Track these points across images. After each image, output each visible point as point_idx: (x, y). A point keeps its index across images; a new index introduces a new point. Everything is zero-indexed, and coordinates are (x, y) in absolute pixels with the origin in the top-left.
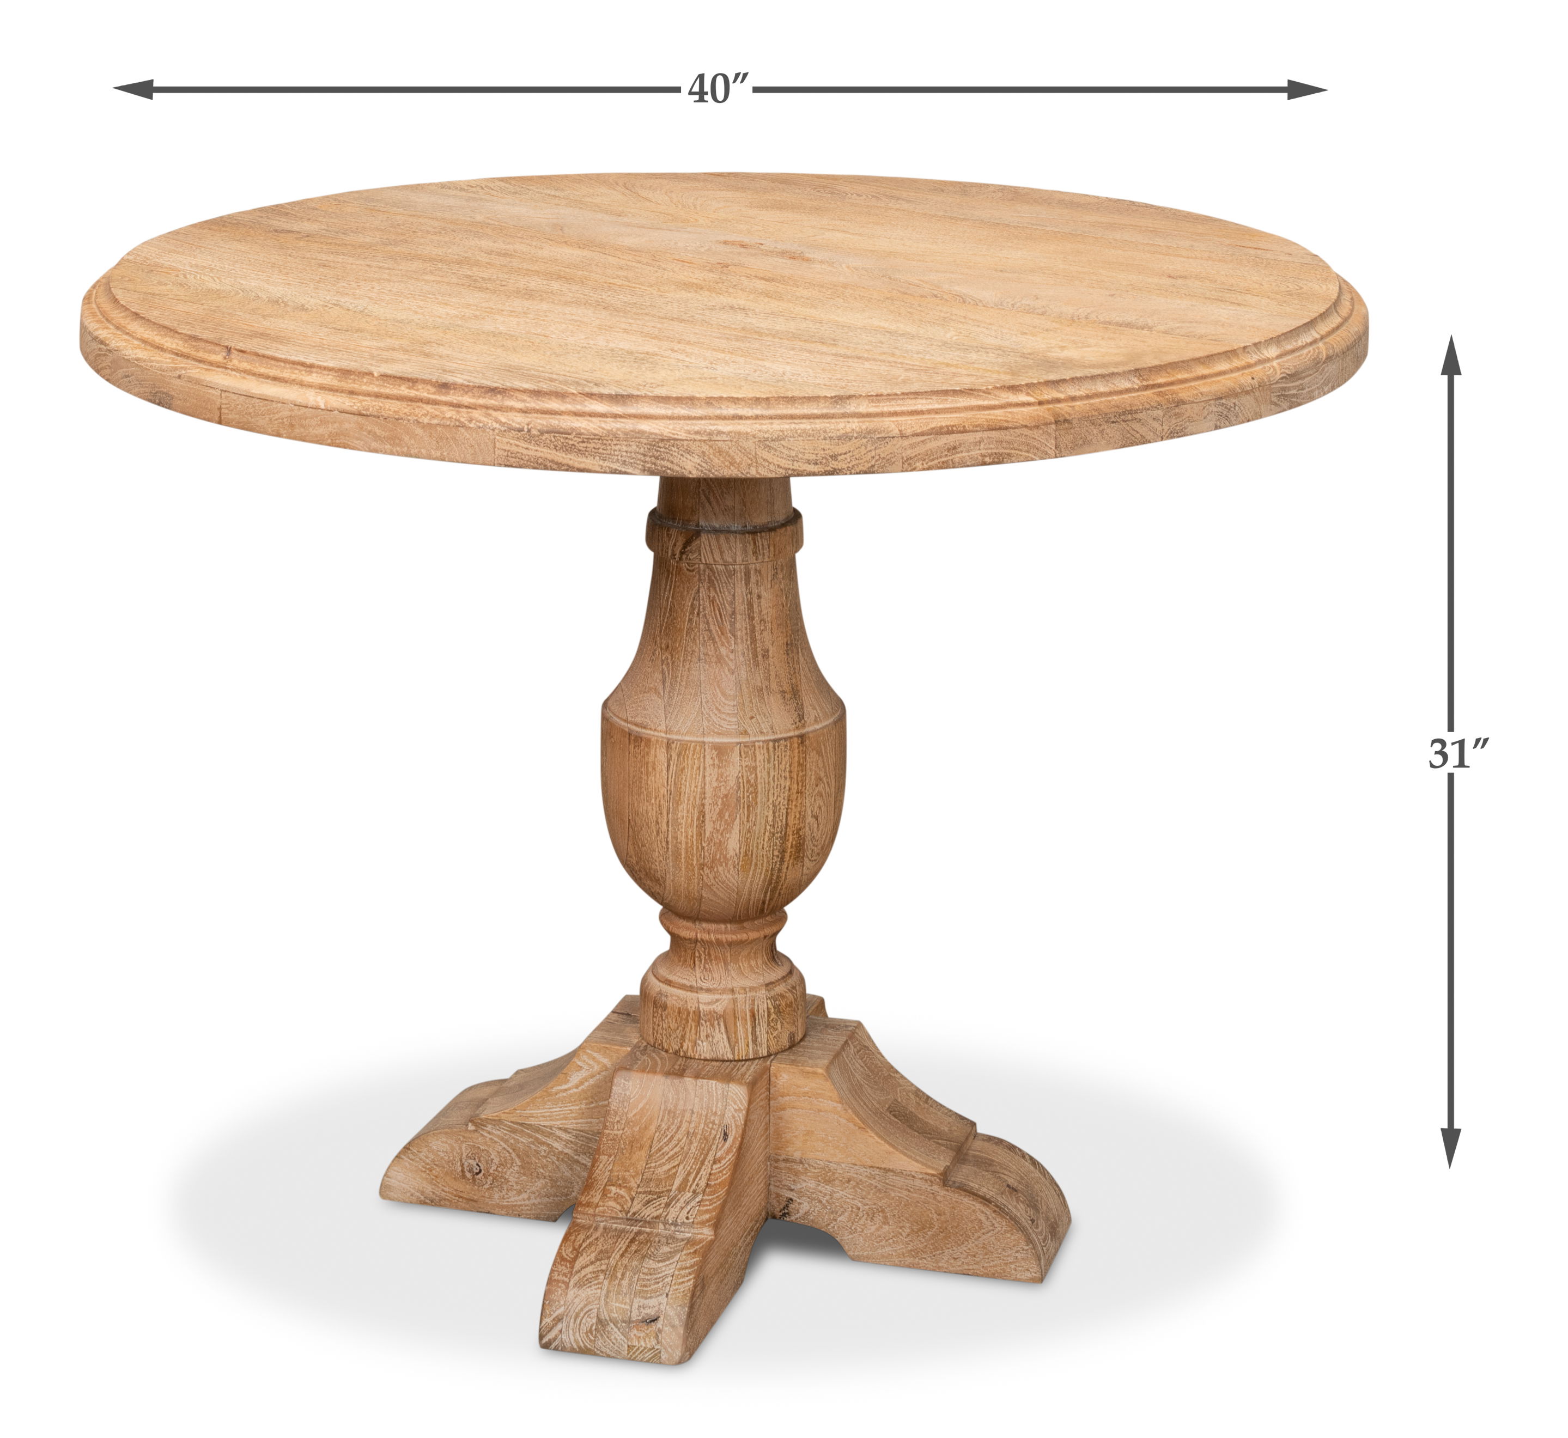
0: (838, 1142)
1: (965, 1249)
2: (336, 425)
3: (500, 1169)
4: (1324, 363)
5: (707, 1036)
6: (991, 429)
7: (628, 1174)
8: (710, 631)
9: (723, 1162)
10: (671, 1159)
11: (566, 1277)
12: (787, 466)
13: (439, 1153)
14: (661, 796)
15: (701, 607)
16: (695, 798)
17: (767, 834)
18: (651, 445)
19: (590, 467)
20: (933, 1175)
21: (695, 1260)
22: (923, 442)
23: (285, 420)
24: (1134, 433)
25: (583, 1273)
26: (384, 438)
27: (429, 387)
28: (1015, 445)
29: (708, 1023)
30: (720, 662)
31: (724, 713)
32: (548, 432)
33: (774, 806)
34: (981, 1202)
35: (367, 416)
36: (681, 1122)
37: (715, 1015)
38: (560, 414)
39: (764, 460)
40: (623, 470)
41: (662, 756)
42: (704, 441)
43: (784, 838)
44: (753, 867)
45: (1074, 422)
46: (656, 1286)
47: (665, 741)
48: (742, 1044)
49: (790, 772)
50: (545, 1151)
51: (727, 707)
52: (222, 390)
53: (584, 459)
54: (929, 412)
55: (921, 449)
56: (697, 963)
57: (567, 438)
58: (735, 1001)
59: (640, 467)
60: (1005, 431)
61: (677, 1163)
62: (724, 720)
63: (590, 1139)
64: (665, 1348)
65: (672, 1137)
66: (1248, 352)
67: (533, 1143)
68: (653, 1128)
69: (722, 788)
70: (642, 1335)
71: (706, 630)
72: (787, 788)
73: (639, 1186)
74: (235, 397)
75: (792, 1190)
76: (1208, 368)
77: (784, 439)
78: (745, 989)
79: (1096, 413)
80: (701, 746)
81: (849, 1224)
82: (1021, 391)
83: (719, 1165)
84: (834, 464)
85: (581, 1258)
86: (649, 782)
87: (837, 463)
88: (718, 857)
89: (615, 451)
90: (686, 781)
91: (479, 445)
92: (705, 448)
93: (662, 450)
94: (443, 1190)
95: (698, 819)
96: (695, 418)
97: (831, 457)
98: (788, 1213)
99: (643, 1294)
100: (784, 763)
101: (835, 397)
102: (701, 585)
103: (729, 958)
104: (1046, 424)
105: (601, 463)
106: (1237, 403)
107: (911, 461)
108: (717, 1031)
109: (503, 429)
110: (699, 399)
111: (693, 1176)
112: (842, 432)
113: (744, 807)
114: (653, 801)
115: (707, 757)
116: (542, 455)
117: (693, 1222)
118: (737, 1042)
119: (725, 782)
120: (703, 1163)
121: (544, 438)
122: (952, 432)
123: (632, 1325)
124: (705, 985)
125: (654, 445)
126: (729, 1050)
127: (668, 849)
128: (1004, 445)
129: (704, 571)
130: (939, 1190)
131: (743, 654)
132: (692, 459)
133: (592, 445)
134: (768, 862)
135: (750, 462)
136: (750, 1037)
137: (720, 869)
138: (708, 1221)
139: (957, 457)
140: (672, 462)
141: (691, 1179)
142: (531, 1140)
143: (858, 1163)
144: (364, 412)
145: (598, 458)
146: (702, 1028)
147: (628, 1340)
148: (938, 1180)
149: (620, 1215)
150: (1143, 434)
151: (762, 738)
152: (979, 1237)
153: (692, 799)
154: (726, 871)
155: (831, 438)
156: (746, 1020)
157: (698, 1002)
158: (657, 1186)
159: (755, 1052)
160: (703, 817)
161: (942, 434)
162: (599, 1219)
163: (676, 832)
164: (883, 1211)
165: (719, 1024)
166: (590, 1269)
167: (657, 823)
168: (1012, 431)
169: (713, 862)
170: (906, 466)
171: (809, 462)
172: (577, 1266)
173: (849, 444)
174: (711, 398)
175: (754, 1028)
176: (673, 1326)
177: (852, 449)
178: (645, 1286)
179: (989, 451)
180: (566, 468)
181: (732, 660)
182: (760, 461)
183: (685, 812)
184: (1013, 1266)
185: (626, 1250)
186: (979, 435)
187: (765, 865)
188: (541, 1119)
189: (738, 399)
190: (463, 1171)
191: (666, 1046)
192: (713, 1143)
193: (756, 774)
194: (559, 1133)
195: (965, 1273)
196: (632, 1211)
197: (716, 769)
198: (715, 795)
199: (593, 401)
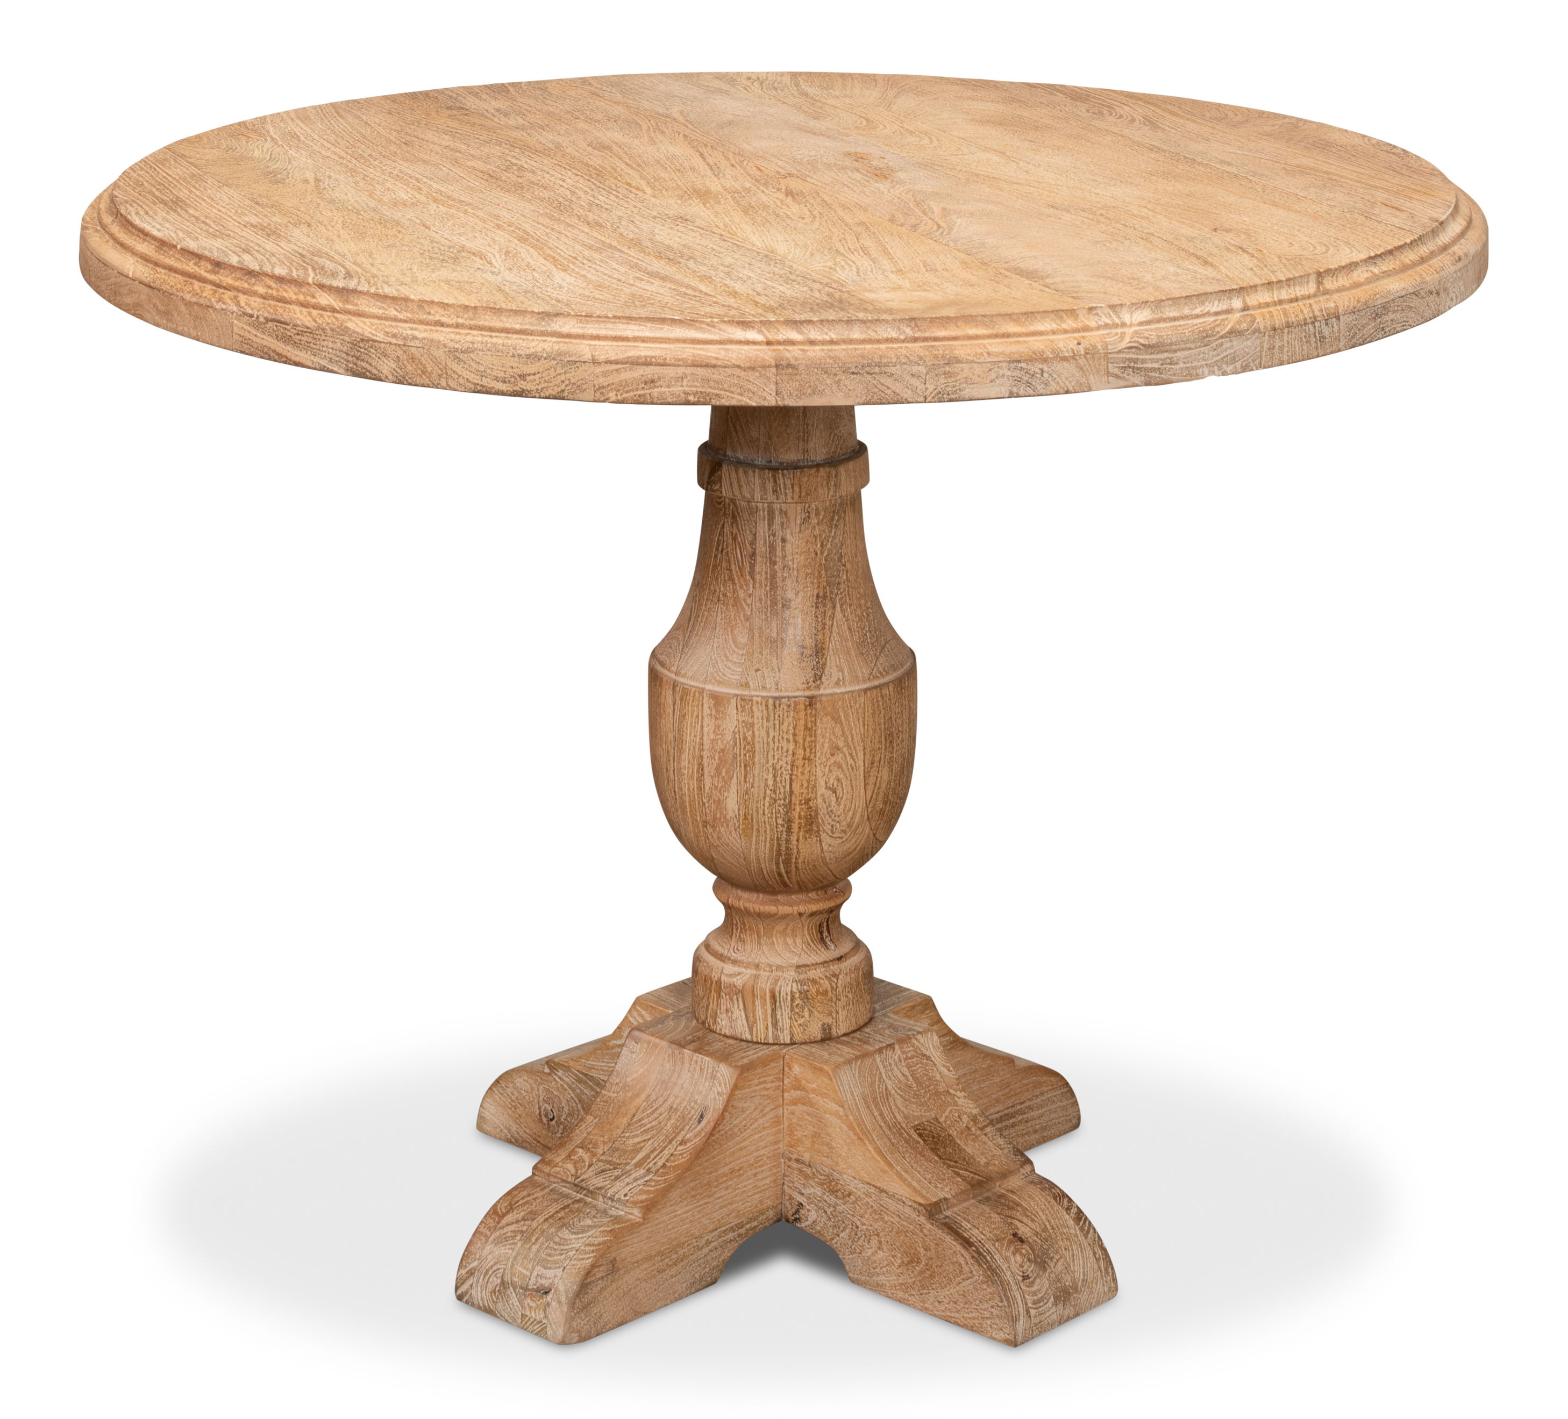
1: (948, 1293)
2: (137, 295)
4: (1222, 337)
5: (727, 1011)
6: (695, 365)
7: (602, 1139)
8: (731, 571)
9: (689, 1145)
10: (646, 1131)
11: (490, 1230)
12: (475, 381)
15: (725, 543)
16: (694, 748)
17: (767, 799)
18: (352, 344)
19: (304, 361)
20: (920, 1204)
21: (606, 1238)
22: (617, 370)
23: (114, 285)
24: (883, 388)
25: (505, 1230)
26: (162, 312)
27: (209, 265)
28: (726, 386)
29: (728, 997)
30: (736, 606)
31: (731, 661)
32: (272, 321)
33: (774, 769)
34: (961, 1244)
36: (669, 1095)
37: (734, 989)
38: (290, 304)
39: (454, 372)
40: (330, 367)
42: (399, 345)
43: (789, 807)
44: (755, 834)
45: (801, 368)
46: (559, 1257)
47: (673, 683)
48: (760, 1026)
49: (795, 735)
51: (735, 655)
53: (300, 353)
54: (635, 339)
55: (615, 378)
57: (286, 329)
58: (756, 977)
59: (344, 366)
60: (713, 369)
61: (649, 1137)
62: (729, 668)
64: (550, 1324)
65: (656, 1110)
66: (1097, 314)
68: (643, 1096)
69: (719, 741)
70: (533, 1305)
71: (727, 569)
72: (791, 752)
73: (604, 1153)
75: (803, 1194)
76: (1020, 325)
77: (472, 352)
78: (770, 966)
79: (831, 361)
80: (699, 693)
81: (850, 1243)
82: (753, 328)
83: (682, 1147)
84: (522, 385)
85: (511, 1215)
86: (662, 725)
87: (525, 383)
88: (718, 816)
89: (323, 347)
91: (222, 327)
92: (400, 353)
93: (362, 350)
95: (698, 772)
96: (401, 321)
97: (520, 376)
98: (799, 1219)
99: (545, 1264)
100: (786, 724)
101: (543, 313)
103: (762, 931)
104: (764, 367)
105: (312, 358)
106: (1046, 369)
107: (604, 390)
108: (736, 1006)
109: (239, 312)
110: (412, 301)
111: (656, 1153)
112: (532, 350)
113: (740, 766)
114: (665, 746)
115: (705, 705)
116: (268, 344)
117: (627, 1201)
118: (755, 1022)
119: (722, 735)
120: (670, 1142)
121: (268, 326)
122: (651, 364)
123: (527, 1293)
124: (734, 956)
125: (355, 345)
126: (747, 1029)
127: (677, 799)
128: (712, 384)
129: (729, 505)
130: (925, 1222)
131: (760, 600)
132: (388, 363)
133: (305, 339)
134: (772, 830)
135: (440, 373)
136: (770, 1019)
137: (722, 829)
138: (642, 1202)
139: (656, 392)
140: (371, 365)
141: (652, 1156)
143: (857, 1176)
145: (309, 352)
147: (522, 1307)
148: (926, 1212)
149: (570, 1180)
150: (897, 391)
151: (764, 694)
152: (960, 1283)
153: (692, 749)
154: (728, 833)
155: (519, 355)
156: (765, 1000)
157: (722, 972)
158: (620, 1157)
159: (776, 1037)
160: (702, 770)
161: (638, 364)
162: (552, 1179)
163: (681, 783)
164: (878, 1235)
165: (738, 1000)
166: (513, 1227)
168: (721, 369)
169: (715, 821)
170: (598, 395)
171: (497, 379)
172: (504, 1222)
173: (538, 364)
174: (424, 301)
175: (774, 1010)
176: (560, 1302)
177: (541, 370)
178: (550, 1255)
179: (694, 389)
180: (284, 359)
181: (748, 606)
182: (450, 372)
183: (687, 762)
184: (989, 1322)
185: (553, 1216)
186: (680, 371)
187: (768, 832)
189: (447, 304)
192: (688, 1124)
193: (753, 732)
195: (947, 1320)
196: (583, 1177)
197: (713, 720)
198: (713, 748)
199: (322, 293)
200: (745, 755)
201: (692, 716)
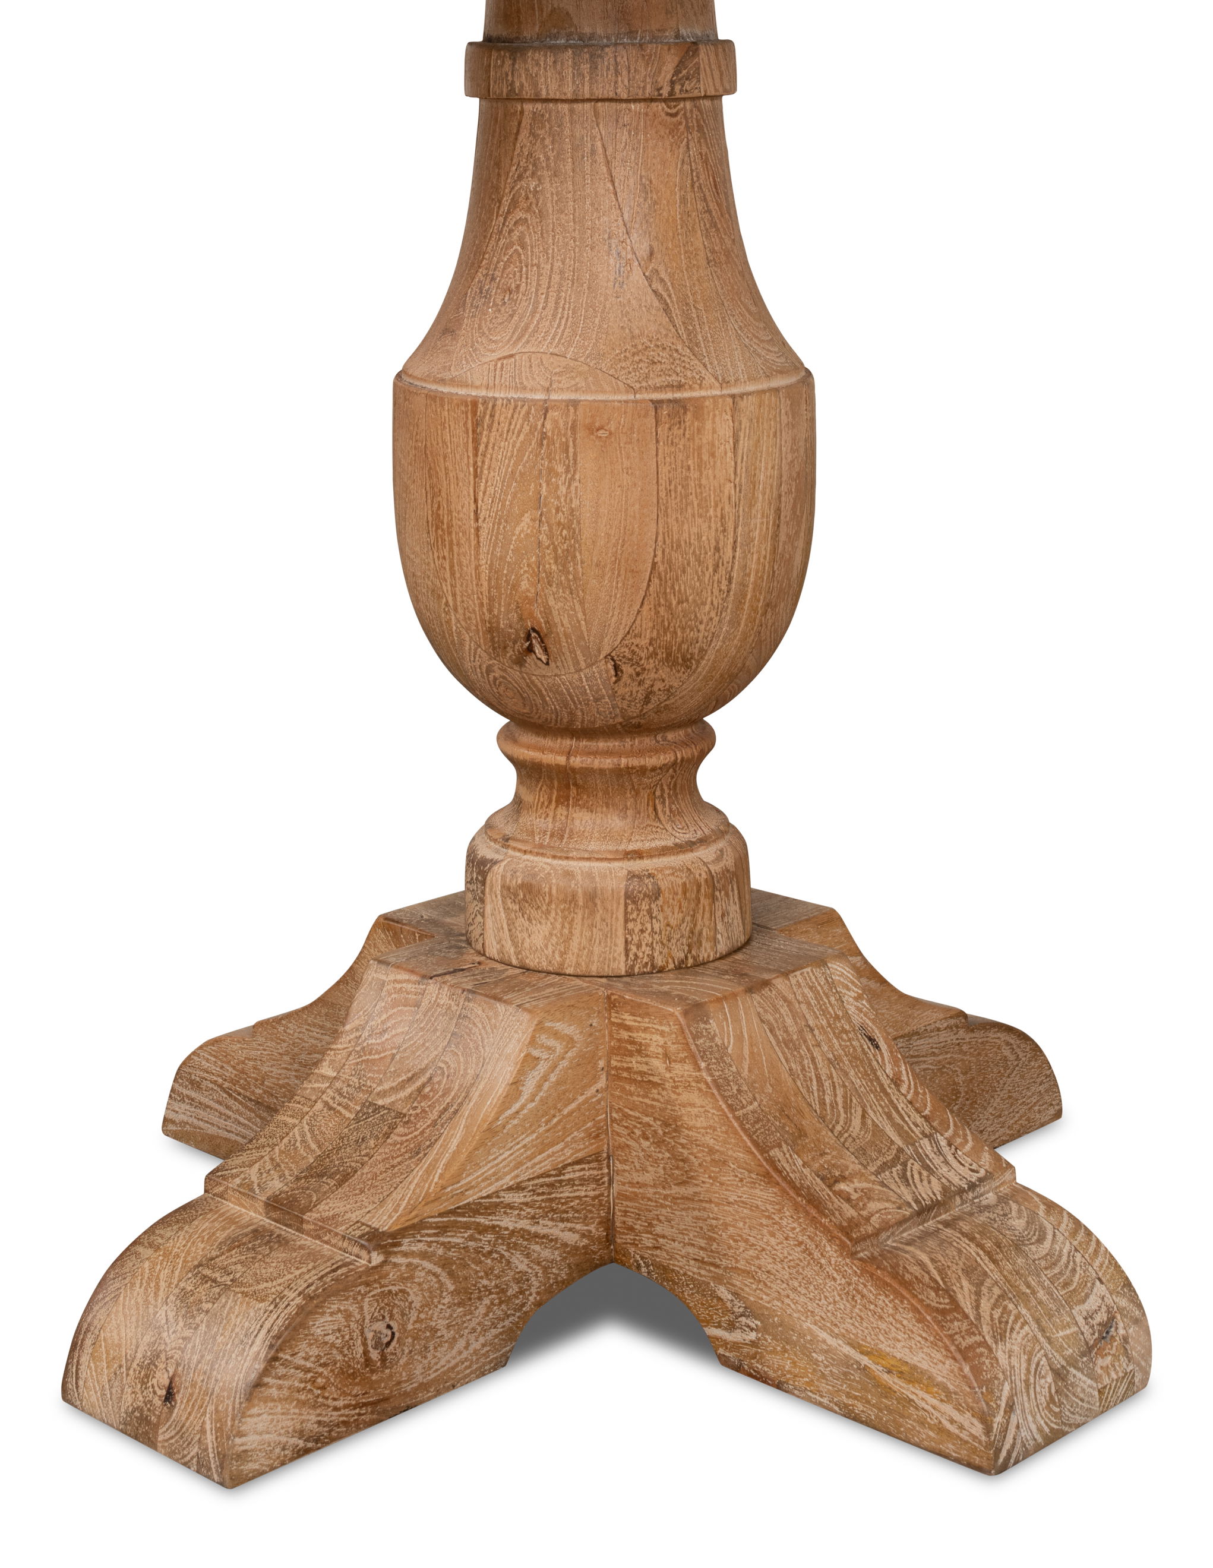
3: (422, 1316)
13: (327, 1338)
14: (725, 499)
41: (724, 427)
50: (489, 1242)
56: (659, 807)
63: (551, 1185)
67: (471, 1238)
90: (760, 460)
94: (336, 1409)
142: (470, 1232)
146: (717, 904)
167: (717, 549)
188: (483, 1185)
190: (366, 1353)
194: (509, 1198)
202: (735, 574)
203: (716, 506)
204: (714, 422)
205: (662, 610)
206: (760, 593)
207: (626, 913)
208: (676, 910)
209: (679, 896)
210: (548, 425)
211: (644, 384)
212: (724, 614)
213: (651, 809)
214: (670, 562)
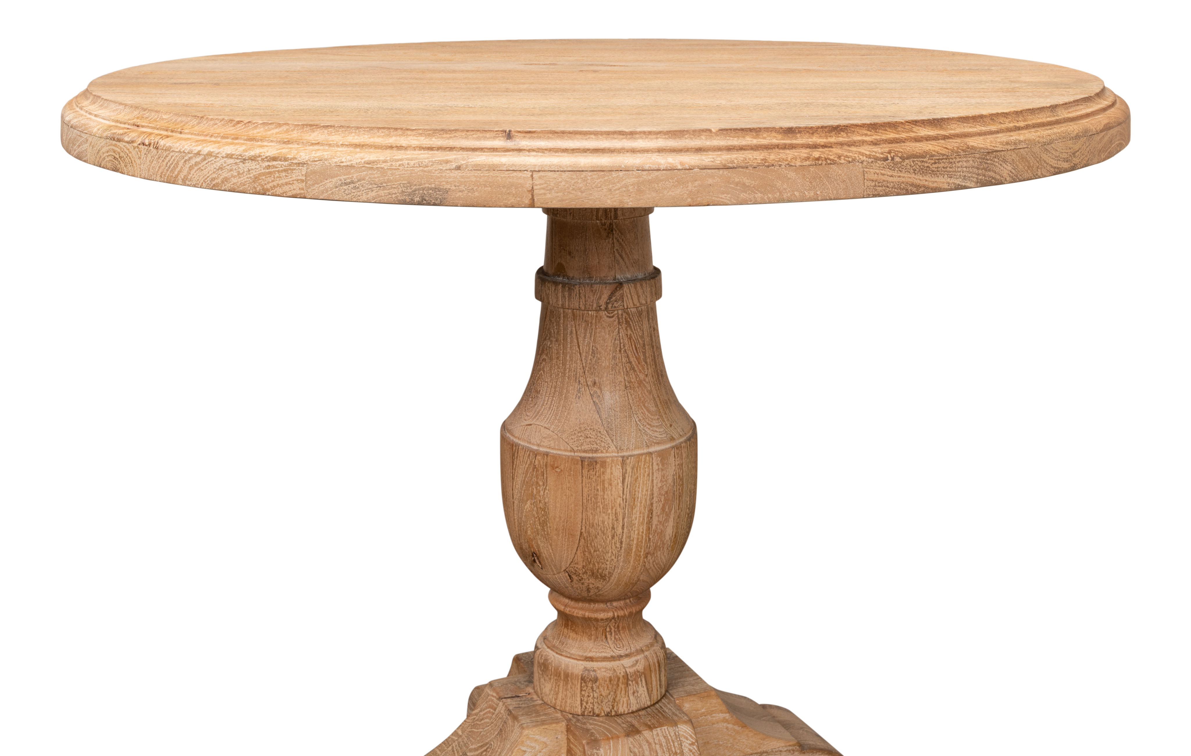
0: (727, 743)
2: (696, 183)
5: (634, 693)
8: (630, 362)
14: (617, 505)
15: (622, 345)
16: (646, 500)
18: (981, 158)
19: (940, 186)
23: (630, 188)
26: (753, 187)
27: (774, 134)
29: (634, 682)
30: (640, 386)
31: (654, 426)
32: (908, 158)
35: (734, 168)
37: (638, 674)
38: (904, 142)
40: (964, 185)
41: (617, 472)
42: (1013, 150)
47: (620, 459)
48: (655, 691)
51: (654, 421)
52: (532, 171)
53: (936, 179)
56: (608, 636)
57: (923, 161)
58: (646, 657)
59: (975, 180)
62: (656, 431)
69: (664, 486)
74: (556, 175)
80: (648, 457)
86: (605, 497)
87: (1076, 157)
88: (659, 544)
89: (958, 167)
90: (639, 488)
91: (850, 179)
92: (1015, 155)
95: (648, 517)
97: (1072, 154)
102: (620, 327)
105: (949, 180)
108: (640, 686)
109: (870, 160)
110: (985, 116)
113: (677, 499)
114: (610, 511)
115: (655, 464)
116: (904, 180)
118: (652, 690)
119: (666, 481)
121: (905, 164)
124: (622, 653)
126: (648, 698)
127: (621, 548)
131: (653, 377)
133: (942, 165)
136: (658, 683)
144: (730, 165)
145: (946, 176)
146: (630, 687)
148: (798, 748)
151: (682, 440)
153: (643, 502)
155: (1071, 138)
156: (656, 670)
157: (624, 668)
160: (652, 514)
163: (630, 532)
165: (641, 680)
167: (613, 528)
169: (655, 549)
171: (1064, 160)
173: (1080, 142)
177: (1080, 147)
180: (924, 190)
181: (647, 383)
183: (638, 515)
191: (597, 711)
193: (683, 470)
197: (660, 473)
198: (660, 493)
199: (917, 128)
200: (679, 489)
201: (644, 476)
202: (624, 540)
203: (612, 508)
204: (611, 469)
205: (587, 554)
206: (641, 548)
207: (581, 687)
208: (606, 688)
209: (608, 682)
210: (537, 463)
211: (579, 448)
212: (619, 558)
213: (604, 637)
214: (589, 533)
